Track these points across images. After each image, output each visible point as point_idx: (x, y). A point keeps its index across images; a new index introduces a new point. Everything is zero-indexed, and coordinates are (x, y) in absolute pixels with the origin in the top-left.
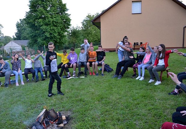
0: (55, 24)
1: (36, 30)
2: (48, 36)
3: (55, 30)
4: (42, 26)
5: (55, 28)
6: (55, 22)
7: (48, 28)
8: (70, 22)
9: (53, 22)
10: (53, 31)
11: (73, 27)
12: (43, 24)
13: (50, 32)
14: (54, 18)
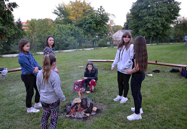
0: (160, 15)
1: (139, 21)
2: (150, 27)
3: (159, 21)
4: (145, 16)
5: (159, 19)
6: (160, 12)
7: (151, 18)
8: (178, 12)
9: (157, 12)
10: (156, 22)
11: (184, 18)
12: (146, 14)
13: (152, 22)
14: (160, 8)
